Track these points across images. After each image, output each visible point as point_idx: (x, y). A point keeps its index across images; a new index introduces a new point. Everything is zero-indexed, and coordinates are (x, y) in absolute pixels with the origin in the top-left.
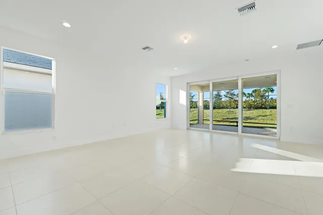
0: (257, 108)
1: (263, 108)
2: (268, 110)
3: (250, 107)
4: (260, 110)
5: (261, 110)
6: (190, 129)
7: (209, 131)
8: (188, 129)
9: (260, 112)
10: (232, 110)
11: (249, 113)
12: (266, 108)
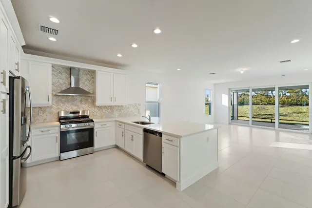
0: (291, 105)
1: (298, 105)
2: (304, 107)
3: (283, 104)
4: (295, 107)
5: (297, 107)
6: (231, 124)
7: (249, 126)
8: (229, 124)
9: (295, 108)
10: (263, 106)
11: (282, 110)
12: (301, 105)
